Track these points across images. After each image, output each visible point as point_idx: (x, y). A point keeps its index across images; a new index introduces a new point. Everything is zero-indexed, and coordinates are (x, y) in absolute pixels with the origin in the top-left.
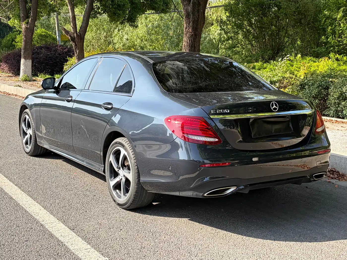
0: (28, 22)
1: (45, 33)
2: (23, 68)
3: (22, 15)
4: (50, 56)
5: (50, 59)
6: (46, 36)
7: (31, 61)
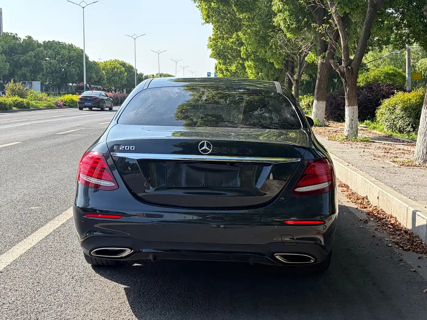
0: (325, 56)
1: (393, 71)
2: (315, 111)
3: (319, 48)
4: (371, 98)
5: (369, 102)
6: (394, 75)
7: (325, 102)
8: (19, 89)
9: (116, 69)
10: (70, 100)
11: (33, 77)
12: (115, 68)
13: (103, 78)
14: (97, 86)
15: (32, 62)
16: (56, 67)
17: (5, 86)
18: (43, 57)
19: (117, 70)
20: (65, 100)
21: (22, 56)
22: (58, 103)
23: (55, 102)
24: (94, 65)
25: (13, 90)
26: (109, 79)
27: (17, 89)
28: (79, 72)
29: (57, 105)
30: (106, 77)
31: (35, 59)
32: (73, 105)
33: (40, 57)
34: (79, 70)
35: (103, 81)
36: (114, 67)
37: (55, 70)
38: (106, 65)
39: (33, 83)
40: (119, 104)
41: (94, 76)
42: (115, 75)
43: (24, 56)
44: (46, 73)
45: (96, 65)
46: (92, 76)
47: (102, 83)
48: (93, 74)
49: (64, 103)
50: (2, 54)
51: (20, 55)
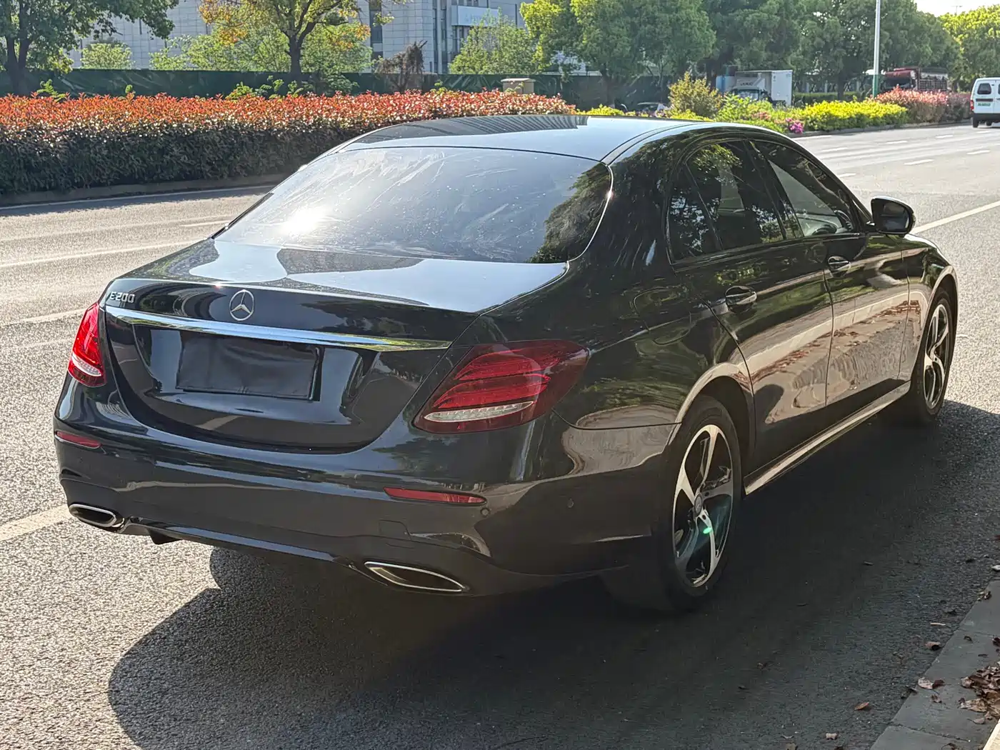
8: (699, 95)
9: (992, 29)
10: (823, 116)
11: (776, 61)
12: (988, 27)
13: (956, 55)
14: (937, 75)
15: (772, 26)
16: (836, 33)
17: (671, 88)
18: (799, 12)
19: (995, 32)
20: (813, 116)
21: (752, 13)
22: (793, 123)
23: (784, 121)
24: (927, 24)
25: (686, 98)
26: (971, 57)
27: (695, 93)
28: (891, 43)
29: (790, 130)
30: (963, 52)
31: (779, 18)
32: (830, 128)
33: (791, 13)
34: (890, 38)
35: (954, 61)
36: (986, 25)
37: (833, 40)
38: (965, 22)
39: (773, 75)
40: (963, 121)
41: (929, 50)
42: (989, 46)
43: (755, 12)
44: (812, 49)
45: (932, 23)
46: (922, 51)
47: (953, 66)
48: (924, 46)
49: (810, 123)
50: (702, 11)
51: (747, 10)
